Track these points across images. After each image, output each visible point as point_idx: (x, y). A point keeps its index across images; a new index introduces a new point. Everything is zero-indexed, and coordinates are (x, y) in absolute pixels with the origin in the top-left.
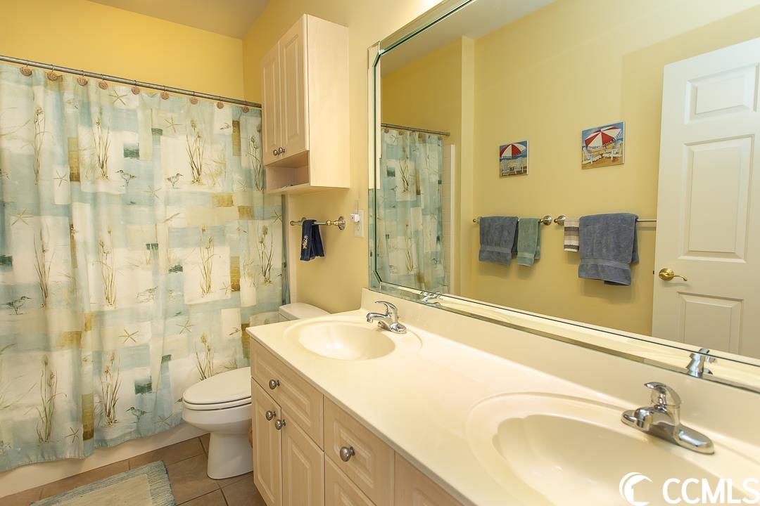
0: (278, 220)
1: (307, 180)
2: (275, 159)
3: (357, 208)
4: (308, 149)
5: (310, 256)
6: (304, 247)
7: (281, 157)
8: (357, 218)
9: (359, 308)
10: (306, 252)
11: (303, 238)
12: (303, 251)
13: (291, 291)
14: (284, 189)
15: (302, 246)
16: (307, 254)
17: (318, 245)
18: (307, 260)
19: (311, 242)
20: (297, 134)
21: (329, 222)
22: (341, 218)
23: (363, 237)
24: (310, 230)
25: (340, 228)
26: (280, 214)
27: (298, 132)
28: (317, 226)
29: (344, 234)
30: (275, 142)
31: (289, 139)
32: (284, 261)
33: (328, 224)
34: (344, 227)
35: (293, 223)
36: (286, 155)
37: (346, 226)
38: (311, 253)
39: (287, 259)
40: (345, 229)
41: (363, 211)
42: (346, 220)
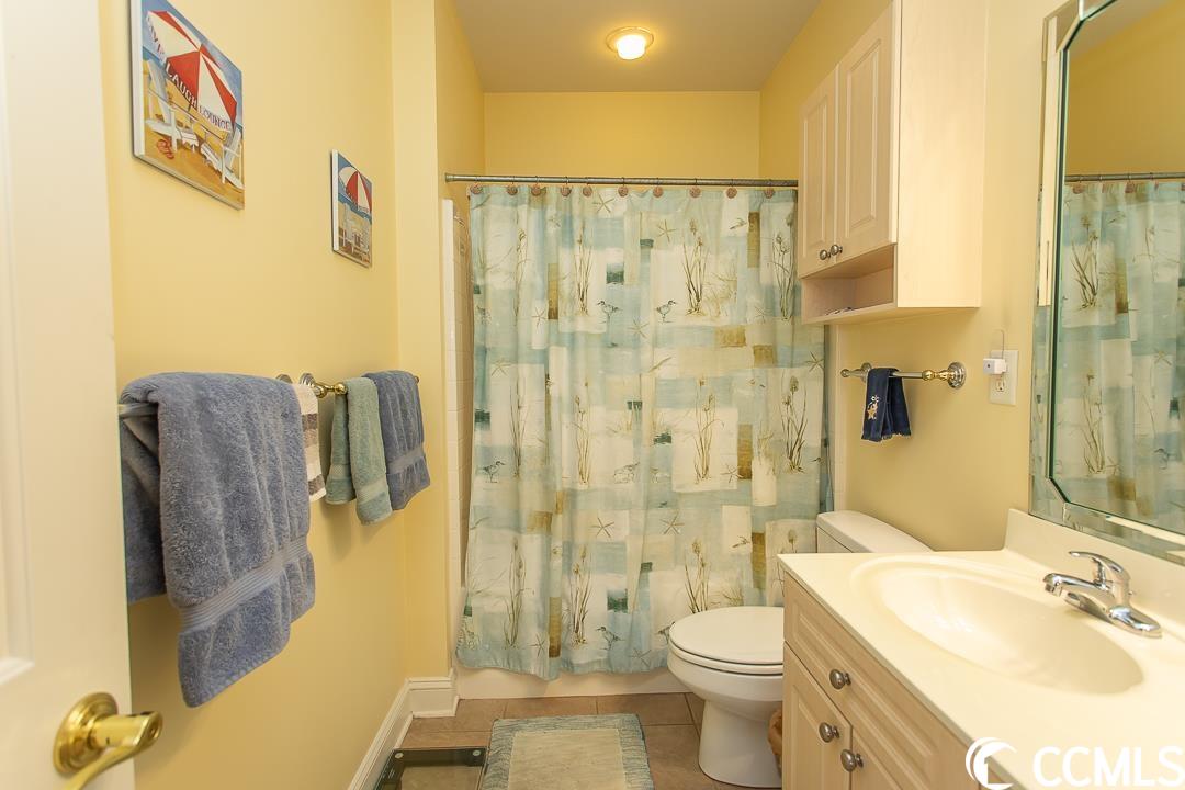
0: (817, 366)
1: (889, 295)
2: (822, 265)
3: (1001, 347)
4: (894, 241)
5: (883, 434)
6: (871, 416)
7: (834, 260)
8: (999, 366)
10: (873, 427)
11: (868, 400)
12: (868, 424)
13: (836, 488)
14: (833, 316)
15: (867, 414)
16: (876, 430)
17: (899, 415)
18: (877, 440)
19: (885, 409)
20: (870, 218)
21: (929, 373)
22: (954, 366)
23: (1014, 403)
24: (884, 387)
25: (951, 384)
26: (819, 357)
27: (873, 214)
28: (900, 379)
29: (960, 396)
30: (823, 238)
31: (852, 228)
32: (825, 437)
33: (924, 377)
34: (961, 384)
35: (845, 373)
36: (845, 257)
37: (967, 381)
38: (885, 427)
39: (830, 434)
40: (963, 388)
41: (1016, 352)
42: (968, 370)
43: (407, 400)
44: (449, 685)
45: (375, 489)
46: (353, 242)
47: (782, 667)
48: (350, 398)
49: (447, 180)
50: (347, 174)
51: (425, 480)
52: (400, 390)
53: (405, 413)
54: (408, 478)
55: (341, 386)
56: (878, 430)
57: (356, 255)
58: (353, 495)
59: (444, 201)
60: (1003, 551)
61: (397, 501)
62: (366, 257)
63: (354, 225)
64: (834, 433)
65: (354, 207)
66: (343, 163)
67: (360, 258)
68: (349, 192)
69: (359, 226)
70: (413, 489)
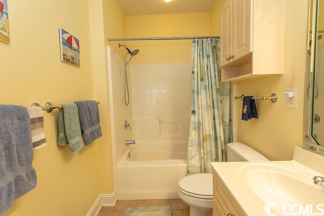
0: (228, 96)
1: (250, 71)
2: (227, 62)
3: (291, 87)
4: (252, 51)
5: (248, 118)
6: (244, 112)
7: (231, 60)
8: (291, 94)
9: (292, 160)
10: (245, 116)
11: (243, 107)
12: (243, 115)
13: (234, 135)
14: (232, 79)
15: (243, 112)
16: (245, 117)
17: (254, 112)
18: (246, 120)
19: (249, 110)
20: (243, 44)
21: (265, 97)
22: (273, 95)
23: (296, 108)
24: (249, 102)
25: (272, 101)
26: (228, 93)
27: (244, 42)
28: (254, 100)
29: (276, 105)
30: (228, 54)
31: (237, 48)
32: (230, 118)
33: (263, 99)
34: (276, 101)
35: (236, 98)
36: (235, 59)
37: (278, 100)
38: (249, 116)
39: (232, 118)
40: (277, 102)
41: (297, 89)
42: (279, 96)
43: (91, 109)
44: (113, 197)
45: (76, 140)
46: (70, 59)
47: (212, 196)
48: (64, 110)
49: (109, 40)
50: (66, 36)
51: (100, 135)
52: (88, 106)
53: (90, 114)
54: (92, 135)
55: (60, 106)
56: (247, 117)
57: (71, 63)
58: (67, 143)
59: (107, 47)
60: (293, 161)
61: (87, 143)
62: (77, 64)
63: (70, 53)
64: (233, 117)
65: (71, 47)
66: (64, 32)
67: (74, 64)
68: (68, 42)
69: (73, 53)
70: (94, 138)
